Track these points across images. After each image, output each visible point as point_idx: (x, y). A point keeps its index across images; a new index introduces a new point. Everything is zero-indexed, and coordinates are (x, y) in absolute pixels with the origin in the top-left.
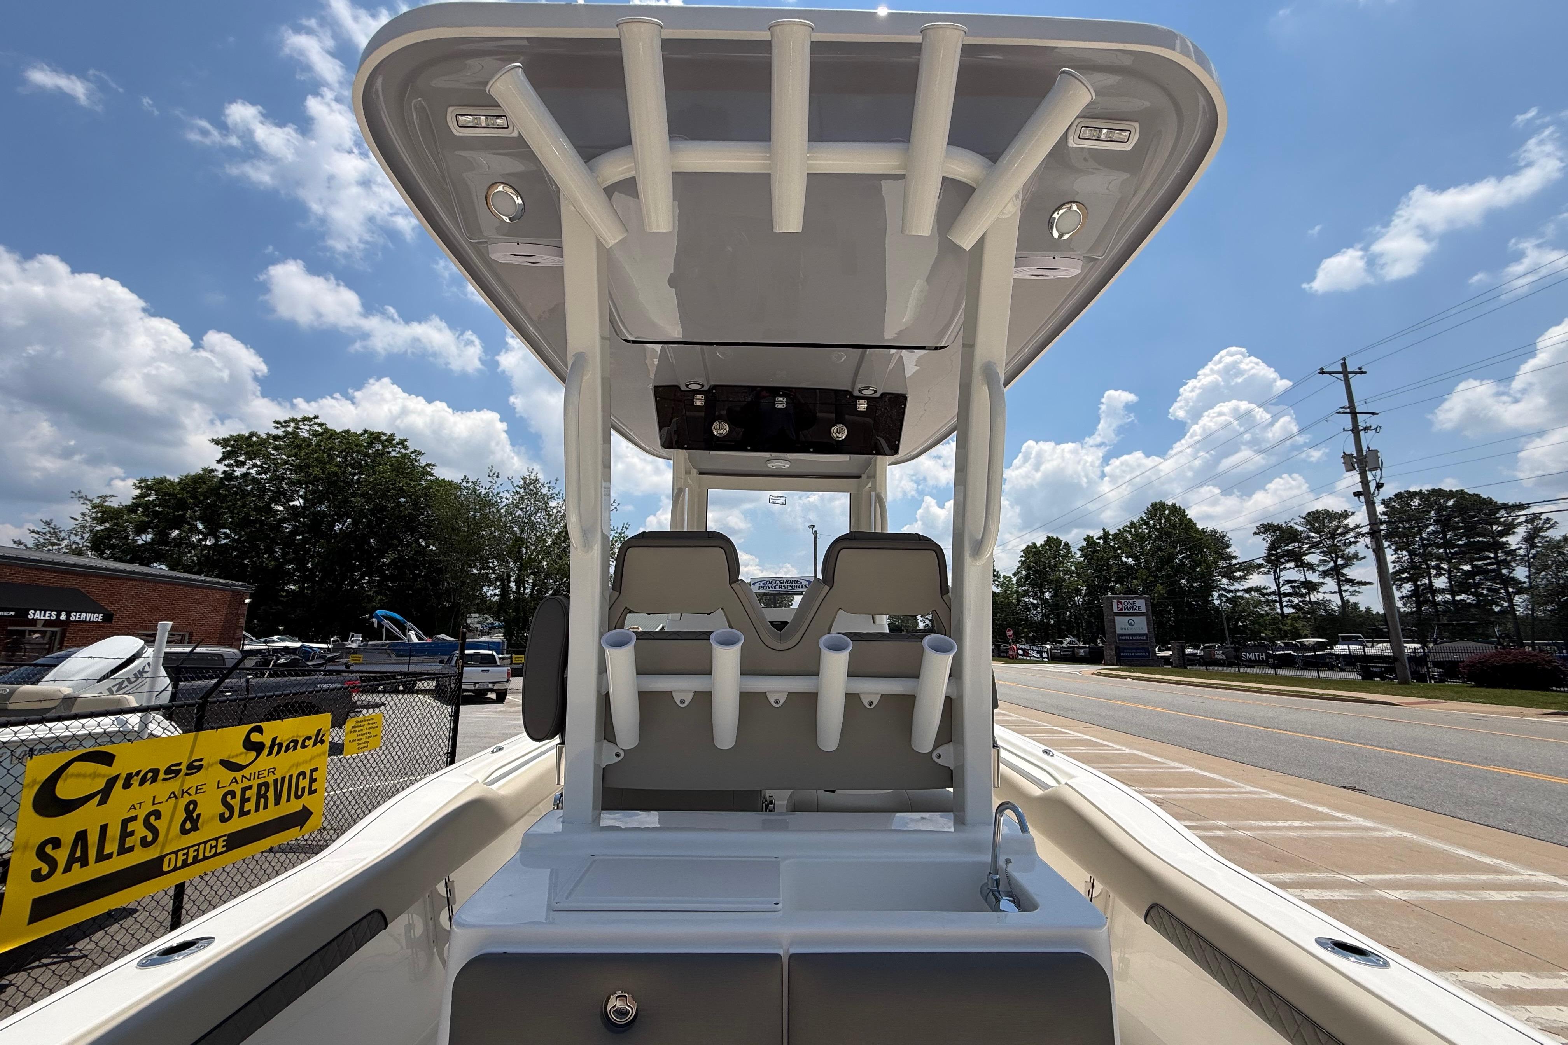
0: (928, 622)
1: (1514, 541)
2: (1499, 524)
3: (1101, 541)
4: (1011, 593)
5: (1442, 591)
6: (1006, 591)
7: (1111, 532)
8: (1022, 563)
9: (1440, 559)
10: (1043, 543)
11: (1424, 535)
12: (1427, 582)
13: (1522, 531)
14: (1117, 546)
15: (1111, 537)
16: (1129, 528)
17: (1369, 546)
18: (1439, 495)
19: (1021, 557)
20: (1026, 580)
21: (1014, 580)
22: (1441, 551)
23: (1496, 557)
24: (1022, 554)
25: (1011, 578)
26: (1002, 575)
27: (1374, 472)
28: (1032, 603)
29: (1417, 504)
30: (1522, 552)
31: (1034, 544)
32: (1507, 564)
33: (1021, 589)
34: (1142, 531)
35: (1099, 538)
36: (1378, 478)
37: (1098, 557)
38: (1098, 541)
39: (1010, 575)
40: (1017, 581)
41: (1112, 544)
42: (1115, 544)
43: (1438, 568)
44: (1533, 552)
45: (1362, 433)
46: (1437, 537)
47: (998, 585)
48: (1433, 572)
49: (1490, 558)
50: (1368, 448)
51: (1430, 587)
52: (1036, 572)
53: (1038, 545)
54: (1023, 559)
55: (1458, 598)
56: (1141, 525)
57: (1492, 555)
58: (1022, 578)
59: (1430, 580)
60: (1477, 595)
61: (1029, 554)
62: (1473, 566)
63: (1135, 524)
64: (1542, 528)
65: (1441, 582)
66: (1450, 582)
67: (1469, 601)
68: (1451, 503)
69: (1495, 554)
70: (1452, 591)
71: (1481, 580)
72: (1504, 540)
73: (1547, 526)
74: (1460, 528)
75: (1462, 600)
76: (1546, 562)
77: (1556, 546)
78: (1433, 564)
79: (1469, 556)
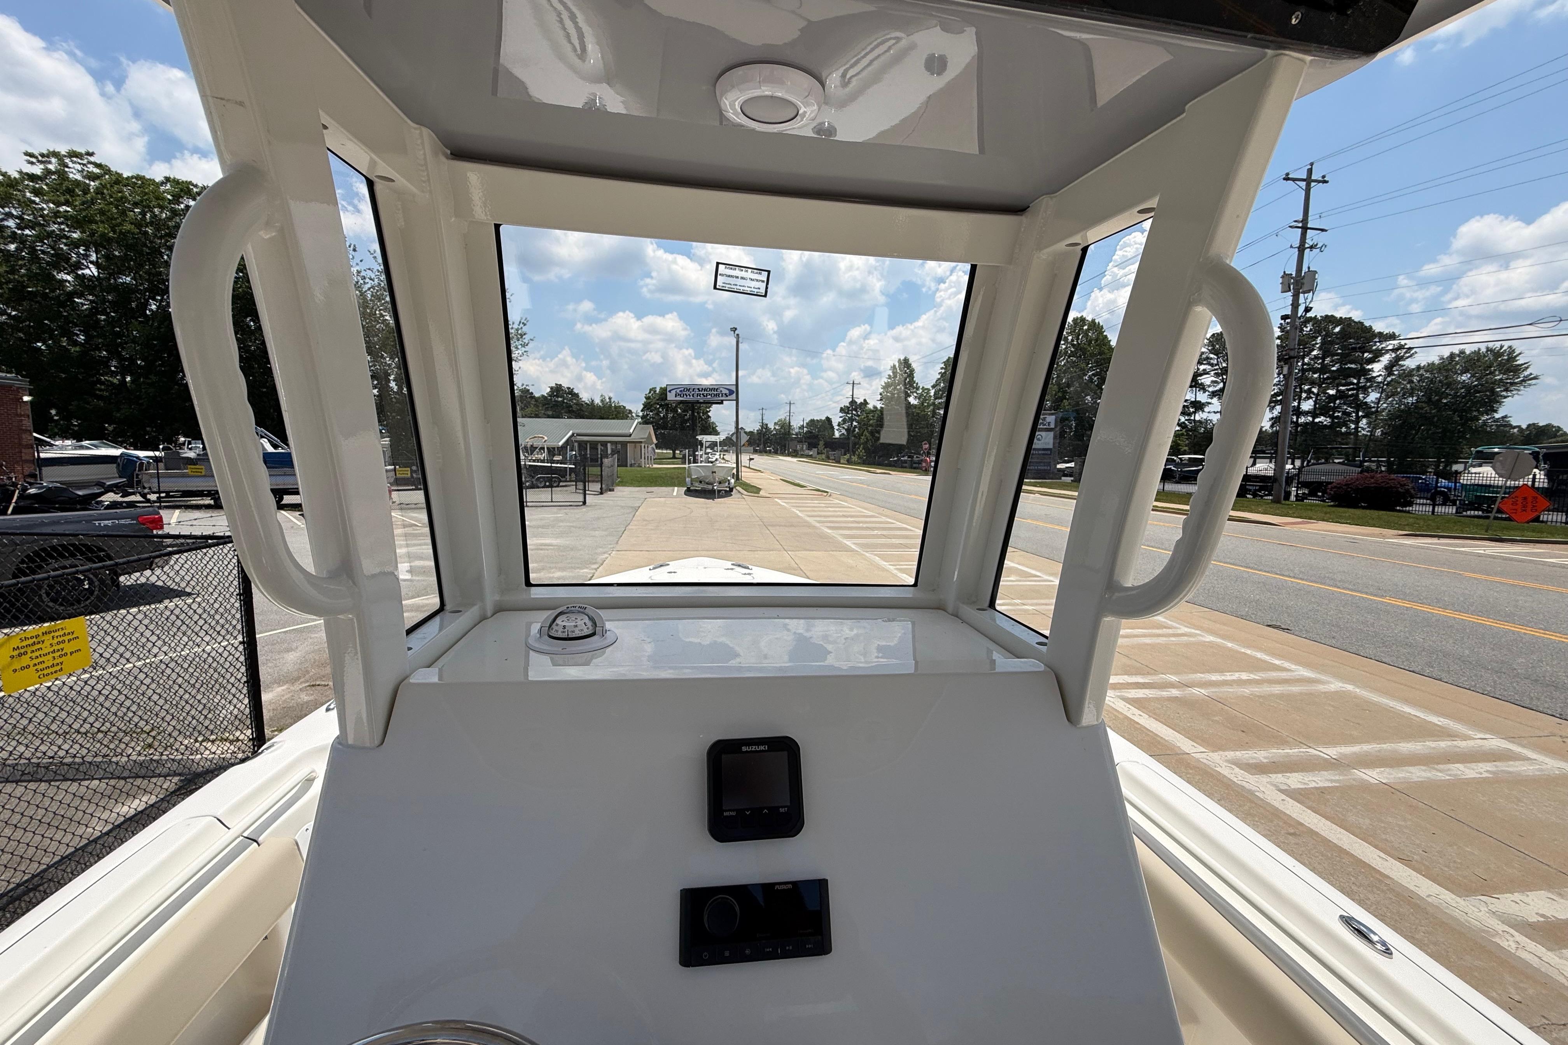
0: (844, 431)
1: (1377, 368)
2: (1370, 352)
4: (926, 405)
5: (1306, 413)
6: (921, 402)
8: (942, 375)
9: (1313, 383)
11: (1306, 360)
12: (1296, 404)
13: (1385, 359)
18: (1330, 322)
19: (942, 368)
20: (943, 393)
21: (932, 392)
22: (1316, 376)
23: (1359, 382)
24: (943, 366)
25: (929, 390)
26: (922, 387)
29: (1308, 329)
30: (1380, 379)
32: (1365, 389)
33: (935, 402)
39: (929, 387)
40: (934, 394)
43: (1309, 392)
44: (1389, 379)
46: (1316, 363)
47: (916, 397)
48: (1304, 395)
49: (1353, 384)
51: (1297, 409)
54: (943, 371)
55: (1317, 420)
57: (1355, 381)
58: (938, 389)
59: (1299, 403)
60: (1332, 417)
61: (949, 366)
62: (1338, 391)
64: (1402, 357)
65: (1307, 405)
66: (1315, 405)
67: (1325, 423)
68: (1337, 329)
69: (1359, 380)
70: (1314, 413)
71: (1340, 404)
72: (1369, 367)
73: (1407, 355)
74: (1338, 354)
75: (1320, 422)
76: (1397, 388)
77: (1408, 374)
78: (1306, 387)
79: (1337, 381)
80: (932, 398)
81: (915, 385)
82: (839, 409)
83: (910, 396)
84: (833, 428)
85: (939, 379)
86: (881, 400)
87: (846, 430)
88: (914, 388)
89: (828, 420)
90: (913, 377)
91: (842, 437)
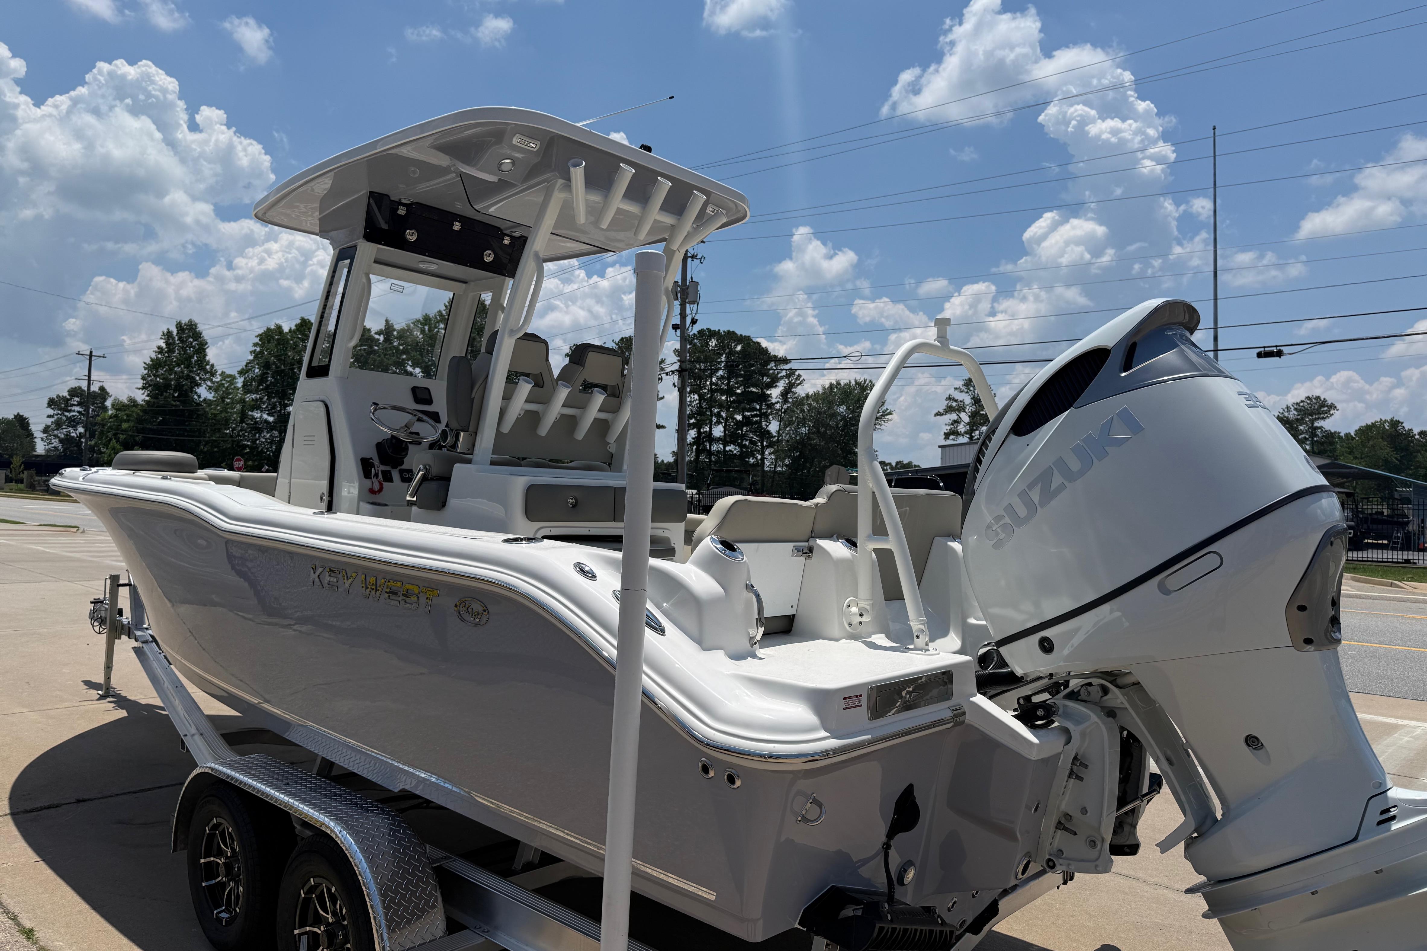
0: (56, 443)
1: (775, 393)
2: (768, 376)
3: (382, 338)
4: (232, 403)
5: (718, 440)
6: (223, 399)
7: (397, 327)
8: (257, 355)
9: (721, 406)
10: (293, 328)
11: (714, 380)
12: (708, 429)
13: (781, 385)
14: (401, 347)
15: (395, 333)
16: (421, 324)
17: (676, 384)
18: (731, 339)
19: (255, 345)
20: (260, 384)
21: (240, 382)
22: (723, 398)
23: (761, 409)
24: (257, 340)
25: (233, 377)
26: (219, 372)
27: (692, 306)
28: (266, 421)
29: (714, 344)
30: (778, 406)
31: (279, 328)
32: (766, 416)
33: (249, 397)
34: (438, 331)
35: (379, 333)
36: (694, 312)
37: (375, 361)
38: (377, 337)
39: (233, 371)
40: (245, 385)
41: (395, 344)
42: (399, 345)
43: (718, 415)
44: (785, 407)
45: (689, 260)
46: (723, 383)
47: (210, 388)
48: (714, 419)
49: (756, 410)
50: (692, 278)
51: (709, 436)
52: (278, 372)
53: (286, 329)
54: (258, 349)
55: (728, 448)
56: (438, 322)
57: (758, 407)
58: (253, 379)
59: (711, 428)
60: (741, 446)
61: (269, 342)
62: (744, 417)
63: (430, 319)
64: (794, 383)
65: (718, 431)
66: (725, 431)
67: (735, 452)
68: (739, 348)
69: (761, 406)
70: (725, 440)
71: (747, 431)
72: (768, 392)
73: (798, 382)
74: (741, 376)
75: (730, 451)
76: (792, 417)
77: (800, 402)
78: (716, 411)
79: (742, 405)
80: (240, 391)
81: (208, 367)
82: (46, 401)
83: (199, 385)
84: (30, 435)
85: (251, 362)
86: (143, 388)
87: (61, 441)
88: (206, 372)
89: (21, 422)
90: (205, 355)
91: (52, 453)
